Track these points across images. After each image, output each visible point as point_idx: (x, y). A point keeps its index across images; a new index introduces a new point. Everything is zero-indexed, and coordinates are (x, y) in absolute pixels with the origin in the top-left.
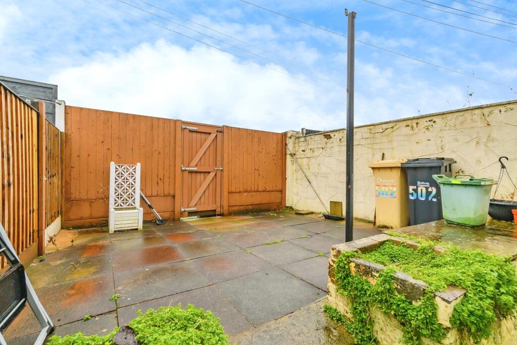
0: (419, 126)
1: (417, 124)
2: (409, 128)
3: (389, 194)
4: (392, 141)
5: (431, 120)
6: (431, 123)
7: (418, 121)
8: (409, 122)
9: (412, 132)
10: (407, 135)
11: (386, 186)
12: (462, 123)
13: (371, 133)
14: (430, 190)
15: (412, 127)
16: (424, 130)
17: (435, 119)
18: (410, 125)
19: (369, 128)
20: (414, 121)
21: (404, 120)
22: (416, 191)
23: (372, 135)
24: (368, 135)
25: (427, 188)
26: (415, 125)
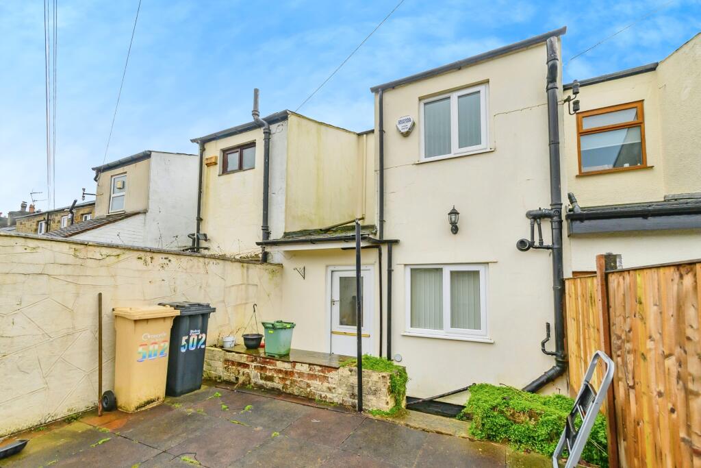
0: (153, 261)
1: (152, 258)
2: (141, 262)
3: (158, 354)
4: (116, 275)
5: (167, 258)
6: (166, 261)
7: (154, 255)
8: (142, 254)
9: (144, 268)
10: (139, 271)
11: (156, 343)
12: (191, 267)
13: (76, 256)
14: (200, 337)
15: (145, 262)
16: (159, 267)
17: (171, 257)
18: (143, 258)
19: (74, 246)
20: (148, 254)
21: (138, 250)
22: (188, 341)
23: (79, 262)
24: (71, 260)
25: (198, 336)
26: (149, 259)
